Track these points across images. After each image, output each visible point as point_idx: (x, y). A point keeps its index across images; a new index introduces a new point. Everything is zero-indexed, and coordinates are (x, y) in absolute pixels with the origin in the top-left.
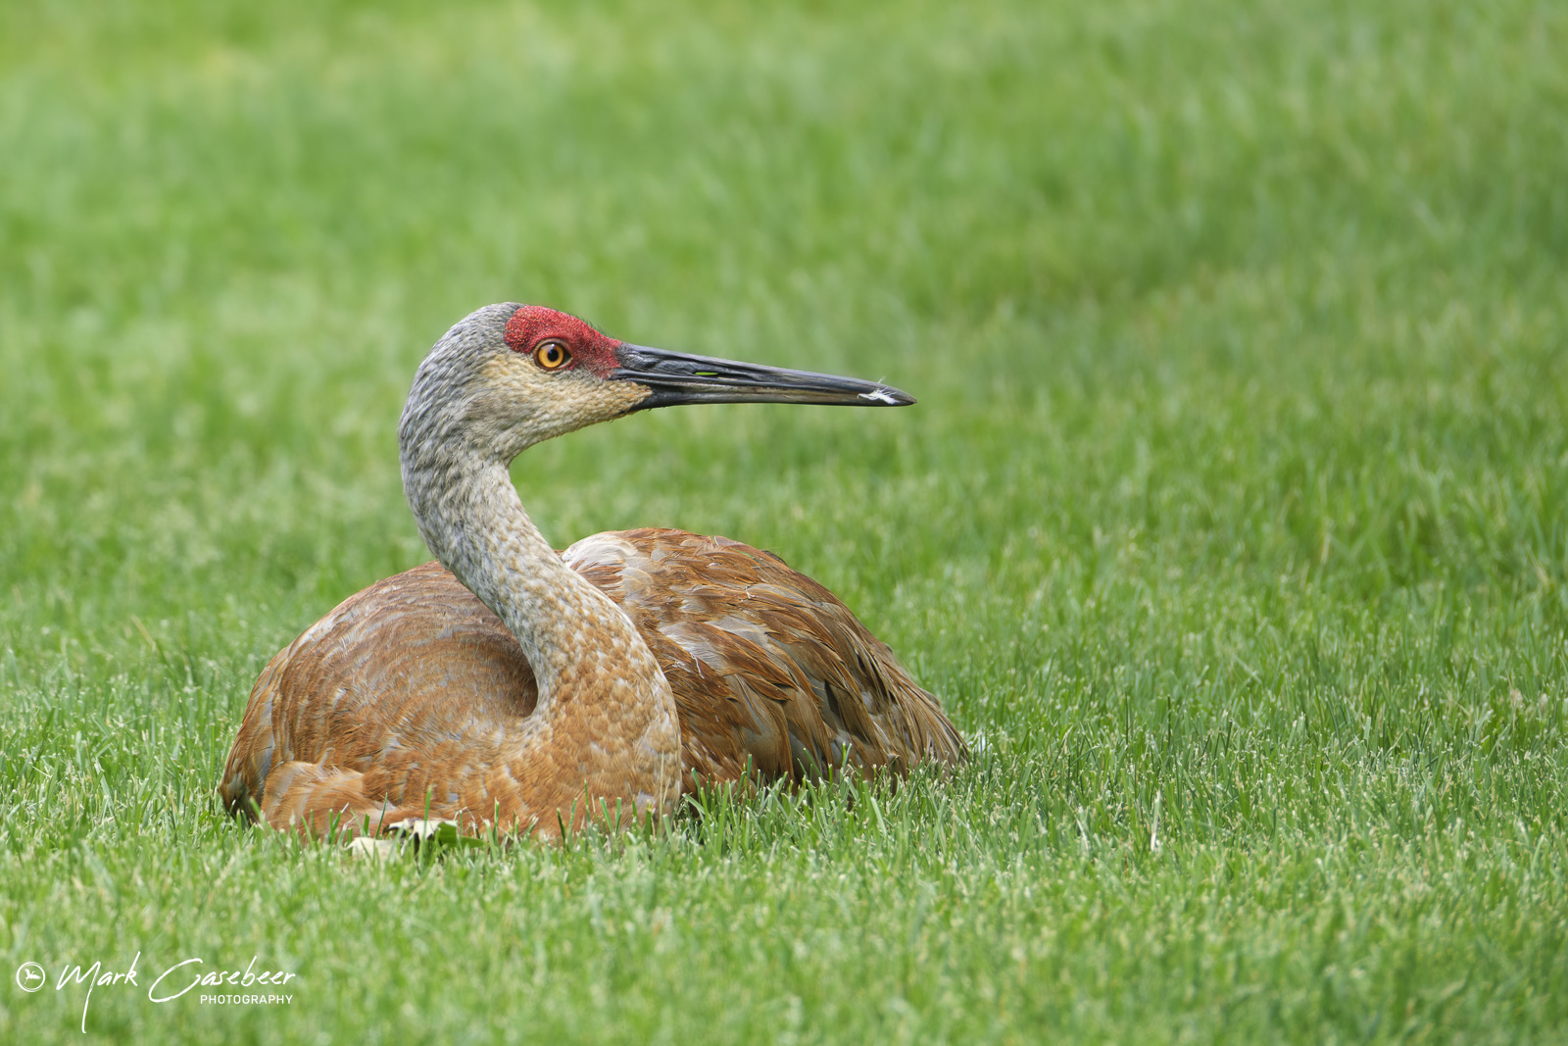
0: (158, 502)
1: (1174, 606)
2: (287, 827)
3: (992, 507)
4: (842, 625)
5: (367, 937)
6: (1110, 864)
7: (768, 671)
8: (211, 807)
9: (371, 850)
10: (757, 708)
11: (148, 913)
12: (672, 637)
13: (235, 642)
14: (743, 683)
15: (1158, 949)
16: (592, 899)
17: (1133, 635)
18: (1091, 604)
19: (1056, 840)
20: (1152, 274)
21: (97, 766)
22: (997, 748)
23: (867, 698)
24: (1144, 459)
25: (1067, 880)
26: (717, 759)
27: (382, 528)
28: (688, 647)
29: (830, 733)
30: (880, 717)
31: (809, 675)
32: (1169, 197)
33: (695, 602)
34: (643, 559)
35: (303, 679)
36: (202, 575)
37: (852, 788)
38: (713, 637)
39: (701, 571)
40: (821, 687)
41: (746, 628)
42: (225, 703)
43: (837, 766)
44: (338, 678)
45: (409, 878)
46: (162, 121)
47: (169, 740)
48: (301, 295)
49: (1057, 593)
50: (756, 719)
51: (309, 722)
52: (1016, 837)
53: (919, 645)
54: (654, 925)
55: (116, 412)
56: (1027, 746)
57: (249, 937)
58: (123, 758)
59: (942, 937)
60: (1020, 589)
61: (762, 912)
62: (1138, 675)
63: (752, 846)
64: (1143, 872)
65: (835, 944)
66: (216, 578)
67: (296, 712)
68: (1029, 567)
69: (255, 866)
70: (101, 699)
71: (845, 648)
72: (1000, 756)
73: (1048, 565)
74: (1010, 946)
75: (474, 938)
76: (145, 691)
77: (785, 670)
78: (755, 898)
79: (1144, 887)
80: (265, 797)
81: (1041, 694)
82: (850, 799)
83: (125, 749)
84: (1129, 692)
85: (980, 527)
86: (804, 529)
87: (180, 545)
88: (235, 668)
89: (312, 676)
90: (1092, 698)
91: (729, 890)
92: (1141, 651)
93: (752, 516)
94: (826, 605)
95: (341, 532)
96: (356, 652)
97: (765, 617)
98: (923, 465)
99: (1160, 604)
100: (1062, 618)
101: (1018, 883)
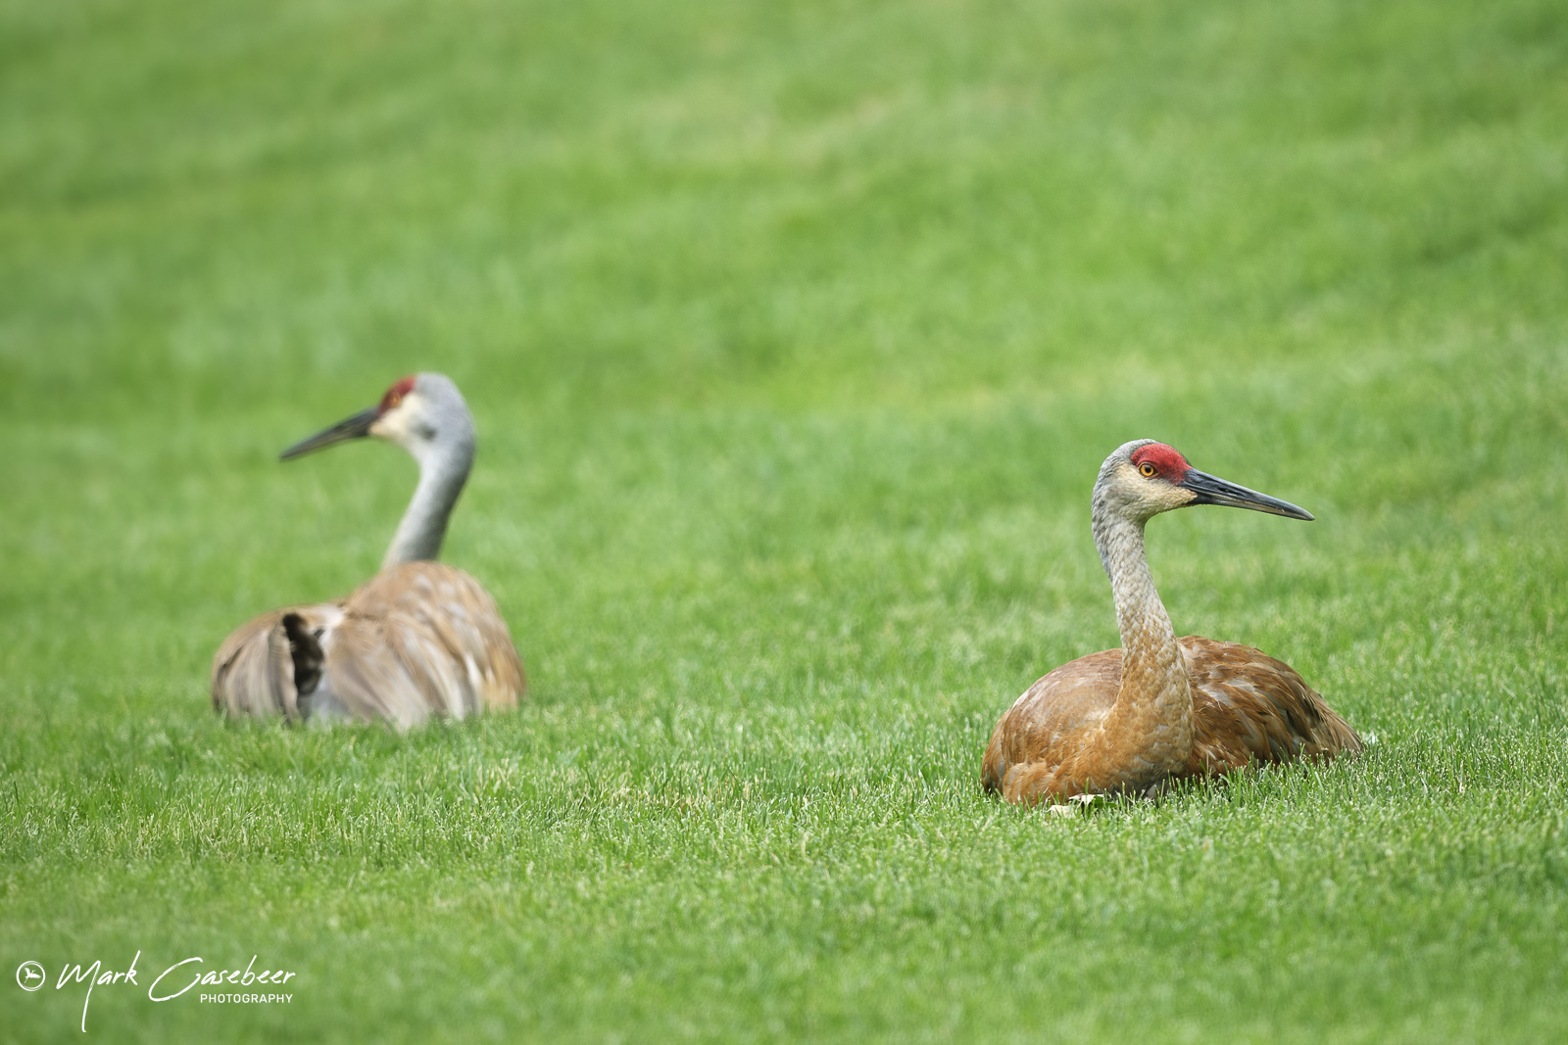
0: (951, 631)
1: (1472, 660)
2: (1017, 802)
3: (1379, 613)
4: (1294, 681)
5: (1057, 859)
6: (1438, 801)
7: (1256, 706)
8: (979, 792)
9: (1060, 811)
10: (1251, 725)
11: (944, 852)
12: (1205, 690)
13: (992, 704)
14: (1243, 713)
15: (1461, 846)
16: (1172, 833)
17: (1451, 677)
18: (1429, 662)
19: (1411, 790)
20: (1460, 484)
21: (920, 774)
22: (1381, 741)
23: (1308, 720)
24: (1456, 582)
25: (1415, 811)
26: (1232, 753)
27: (1067, 639)
28: (1213, 695)
29: (1290, 737)
30: (1315, 730)
31: (1278, 707)
32: (1467, 440)
33: (1216, 672)
34: (1188, 651)
35: (1013, 724)
36: (975, 669)
37: (1306, 766)
38: (1227, 691)
39: (1219, 657)
40: (1285, 714)
41: (1244, 685)
42: (986, 736)
43: (1298, 755)
44: (1029, 718)
45: (1078, 826)
46: (955, 428)
47: (957, 758)
48: (1026, 515)
49: (1412, 657)
50: (1250, 731)
51: (1018, 745)
52: (1390, 789)
53: (1341, 688)
54: (1204, 846)
55: (931, 583)
56: (1397, 739)
57: (997, 863)
58: (934, 768)
59: (1352, 844)
60: (1392, 655)
61: (1258, 836)
62: (1453, 699)
63: (1255, 799)
64: (1455, 804)
65: (1294, 852)
66: (983, 669)
67: (1011, 741)
68: (1398, 643)
69: (999, 824)
70: (922, 737)
71: (1297, 693)
72: (1383, 746)
73: (1407, 642)
74: (1385, 848)
75: (1111, 856)
76: (945, 732)
77: (1265, 705)
78: (1257, 827)
79: (1456, 812)
80: (1004, 787)
81: (1405, 711)
82: (1306, 772)
83: (935, 763)
84: (1449, 707)
85: (1373, 622)
86: (1282, 630)
87: (964, 652)
88: (991, 718)
89: (1017, 722)
90: (1430, 712)
91: (1243, 824)
92: (1456, 685)
93: (1255, 624)
94: (1286, 673)
95: (1047, 643)
96: (1037, 705)
97: (1253, 679)
98: (1344, 592)
99: (1465, 660)
100: (1415, 670)
101: (1392, 813)
